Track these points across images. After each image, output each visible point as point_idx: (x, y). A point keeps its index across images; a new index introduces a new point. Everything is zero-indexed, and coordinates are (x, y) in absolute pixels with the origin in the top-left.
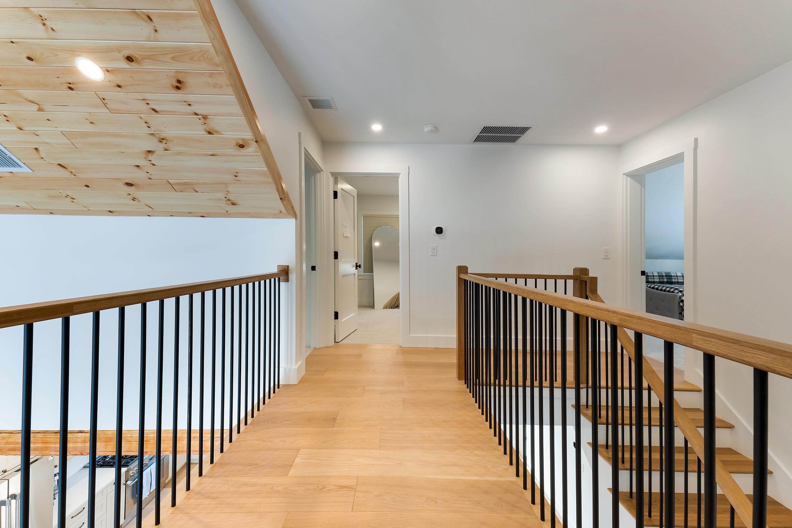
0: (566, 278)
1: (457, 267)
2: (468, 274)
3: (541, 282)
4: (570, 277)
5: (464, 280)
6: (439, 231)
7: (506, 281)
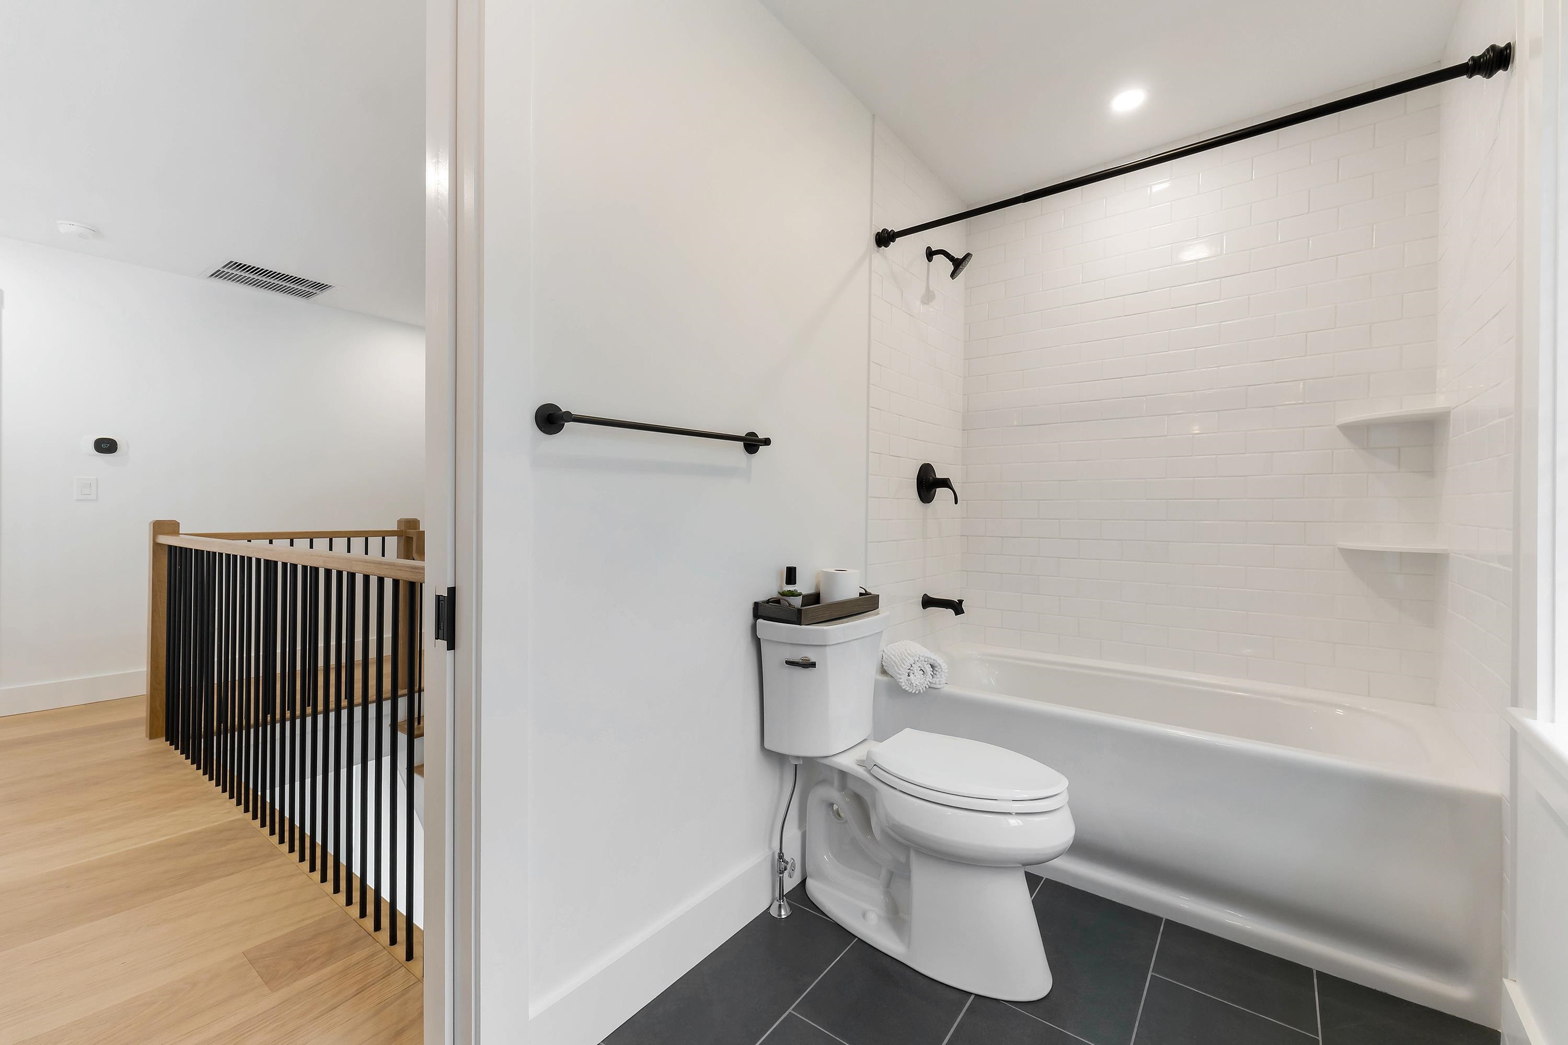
0: (383, 535)
1: (150, 523)
2: (178, 536)
3: (340, 543)
4: (391, 533)
5: (167, 548)
6: (106, 446)
7: (292, 545)
